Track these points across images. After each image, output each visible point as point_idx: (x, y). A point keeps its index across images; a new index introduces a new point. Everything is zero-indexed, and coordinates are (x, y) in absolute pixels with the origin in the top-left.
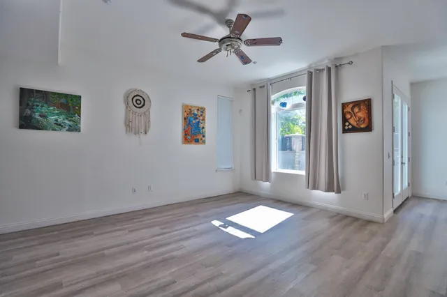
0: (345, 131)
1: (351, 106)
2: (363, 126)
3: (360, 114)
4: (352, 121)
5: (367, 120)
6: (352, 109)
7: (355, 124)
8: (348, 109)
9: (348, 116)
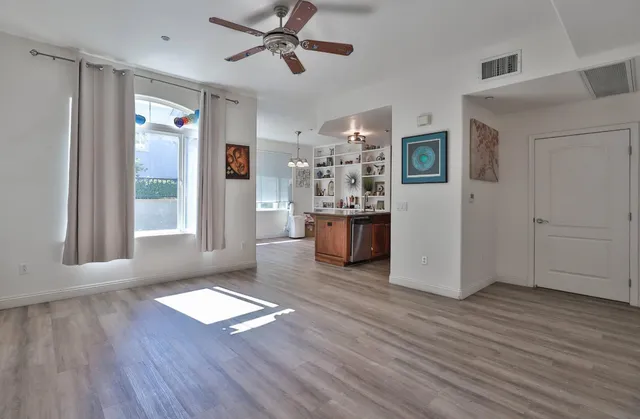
0: (228, 177)
1: (233, 149)
2: (243, 173)
3: (240, 160)
4: (233, 165)
5: (246, 168)
6: (234, 152)
7: (236, 169)
8: (231, 152)
9: (230, 160)
